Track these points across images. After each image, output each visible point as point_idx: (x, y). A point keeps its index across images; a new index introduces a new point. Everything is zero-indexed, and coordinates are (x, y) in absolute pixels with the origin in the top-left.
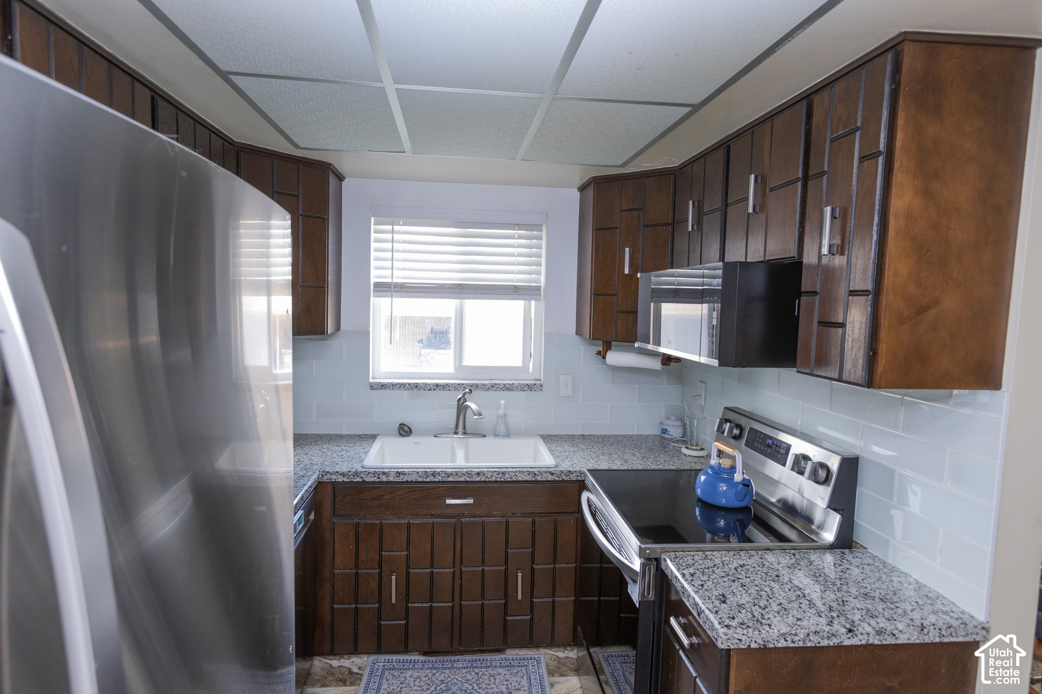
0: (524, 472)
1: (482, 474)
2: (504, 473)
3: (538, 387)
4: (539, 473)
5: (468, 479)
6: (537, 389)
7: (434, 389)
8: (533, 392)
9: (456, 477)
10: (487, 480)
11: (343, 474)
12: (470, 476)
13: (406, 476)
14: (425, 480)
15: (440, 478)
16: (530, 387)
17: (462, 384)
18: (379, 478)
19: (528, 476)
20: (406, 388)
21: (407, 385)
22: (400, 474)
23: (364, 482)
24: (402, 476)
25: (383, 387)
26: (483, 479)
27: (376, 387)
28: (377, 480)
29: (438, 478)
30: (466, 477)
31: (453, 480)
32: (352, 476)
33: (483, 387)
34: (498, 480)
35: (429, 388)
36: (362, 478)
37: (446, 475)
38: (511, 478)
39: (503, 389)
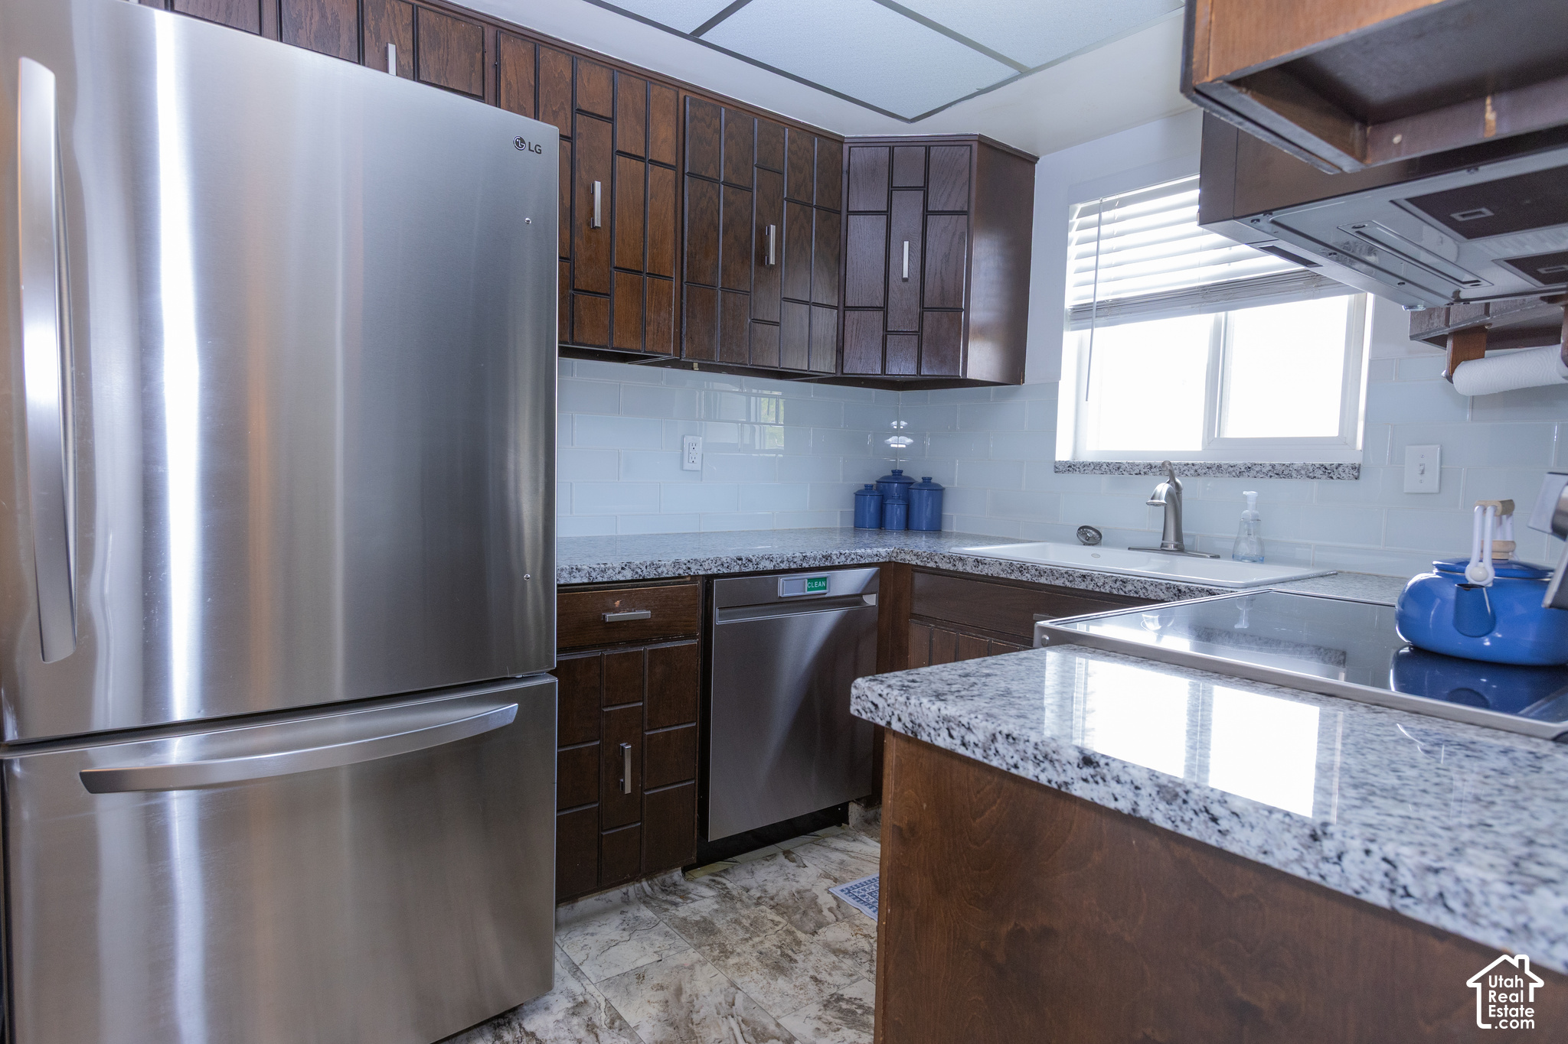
0: (1161, 584)
1: (1089, 578)
2: (1124, 582)
3: (1347, 470)
4: (1187, 591)
5: (1068, 584)
6: (1343, 475)
7: (1145, 473)
8: (1336, 481)
9: (1051, 577)
10: (1097, 590)
11: (917, 555)
12: (1071, 578)
13: (986, 566)
14: (1009, 576)
15: (1029, 576)
16: (1329, 472)
17: (1193, 465)
18: (955, 565)
19: (1165, 592)
20: (1103, 470)
21: (1105, 466)
22: (978, 562)
23: (938, 568)
24: (981, 566)
25: (1070, 469)
26: (1090, 588)
27: (1061, 468)
28: (952, 568)
29: (1026, 577)
30: (1065, 579)
31: (1046, 582)
32: (925, 559)
33: (1231, 469)
34: (1115, 592)
35: (1137, 471)
36: (936, 562)
37: (1037, 573)
38: (1136, 592)
39: (1270, 474)
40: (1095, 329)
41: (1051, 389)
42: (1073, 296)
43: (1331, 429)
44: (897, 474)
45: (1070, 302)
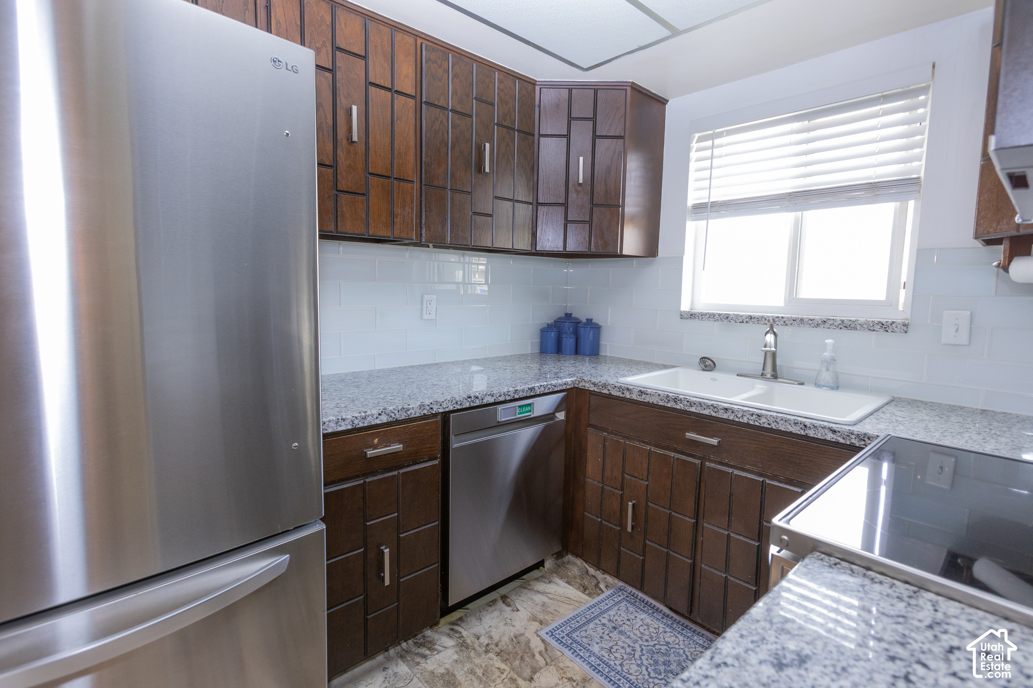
0: (789, 420)
1: (730, 411)
2: (759, 416)
3: (899, 326)
4: (812, 427)
5: (714, 414)
6: (896, 330)
7: (747, 322)
8: (890, 333)
9: (700, 408)
10: (737, 420)
11: (594, 384)
12: (716, 410)
13: (648, 396)
14: (666, 404)
15: (682, 406)
16: (885, 327)
17: (782, 318)
18: (623, 393)
19: (793, 426)
20: (716, 318)
21: (717, 316)
22: (642, 392)
23: (610, 394)
24: (644, 396)
25: (692, 317)
26: (731, 418)
27: (685, 316)
28: (621, 395)
29: (679, 406)
30: (711, 410)
31: (695, 411)
32: (601, 387)
33: (811, 322)
34: (751, 423)
35: (741, 320)
36: (609, 390)
37: (688, 404)
38: (769, 424)
39: (840, 326)
40: (709, 221)
41: (678, 261)
42: (693, 199)
43: (879, 294)
44: (568, 316)
45: (691, 201)
